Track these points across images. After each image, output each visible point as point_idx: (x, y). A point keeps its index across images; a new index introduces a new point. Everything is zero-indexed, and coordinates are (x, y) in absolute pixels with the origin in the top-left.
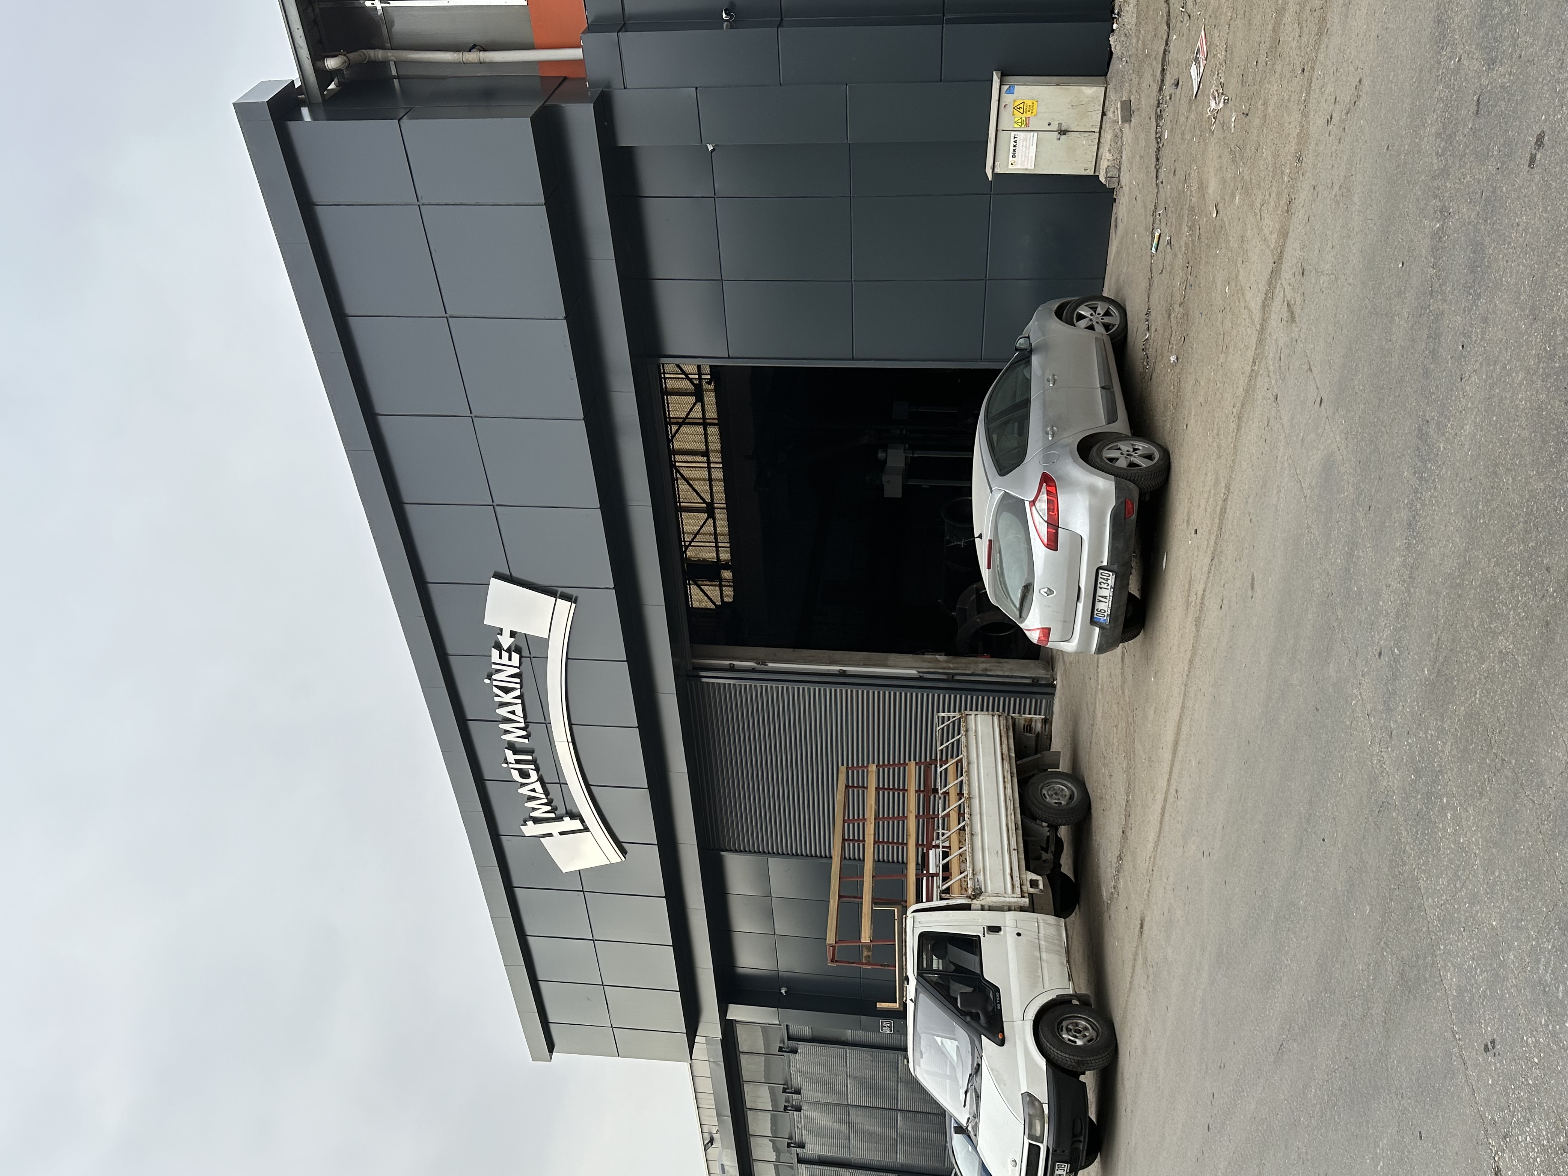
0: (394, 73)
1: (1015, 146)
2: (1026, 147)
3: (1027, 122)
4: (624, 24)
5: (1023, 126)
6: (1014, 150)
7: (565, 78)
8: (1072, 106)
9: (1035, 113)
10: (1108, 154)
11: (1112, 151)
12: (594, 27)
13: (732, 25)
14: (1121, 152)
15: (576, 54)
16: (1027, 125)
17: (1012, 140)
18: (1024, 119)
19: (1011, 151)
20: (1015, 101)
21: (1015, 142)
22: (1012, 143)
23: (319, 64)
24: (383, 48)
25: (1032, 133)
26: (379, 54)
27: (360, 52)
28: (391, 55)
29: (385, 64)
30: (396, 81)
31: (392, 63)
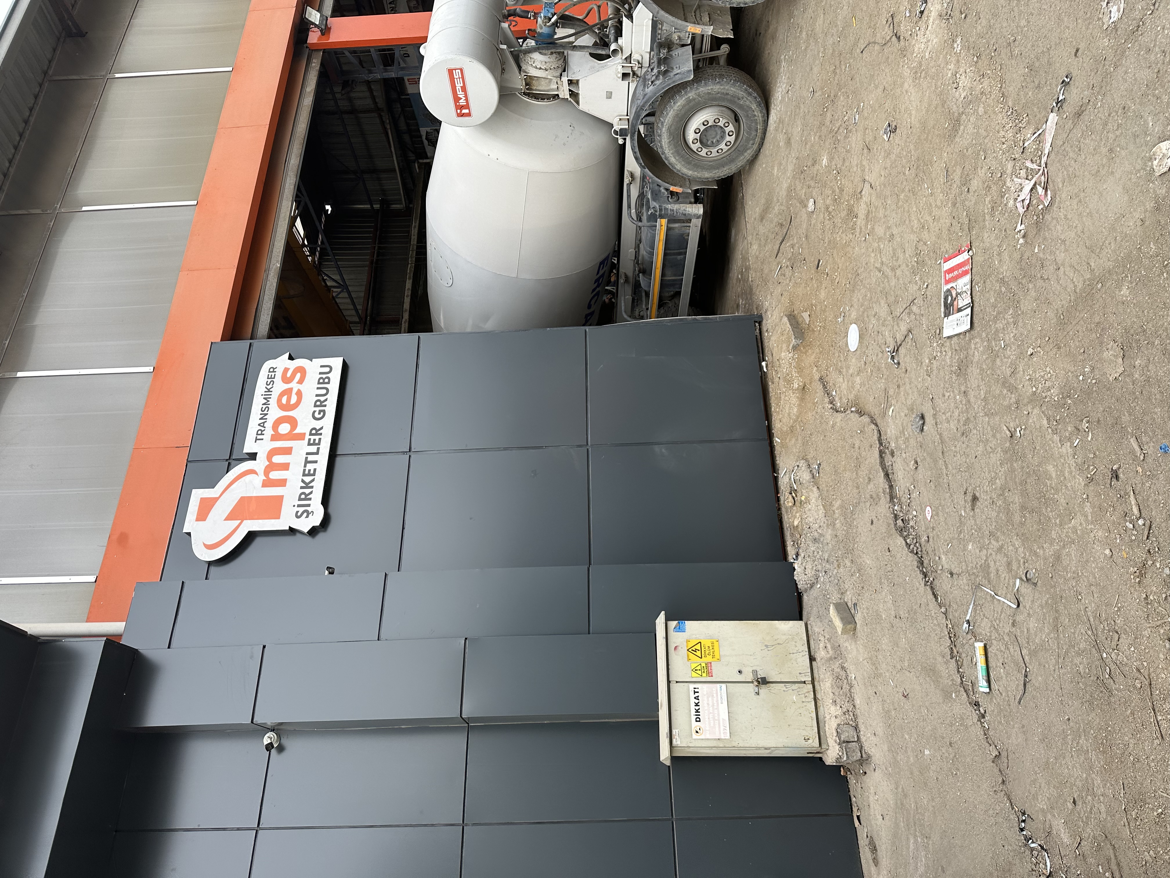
1: (697, 705)
2: (713, 705)
3: (708, 669)
5: (704, 675)
6: (697, 711)
8: (767, 646)
9: (717, 656)
10: (833, 708)
11: (838, 701)
14: (851, 699)
16: (710, 674)
17: (692, 696)
18: (703, 665)
19: (693, 712)
20: (688, 641)
21: (697, 698)
22: (693, 701)
25: (718, 685)
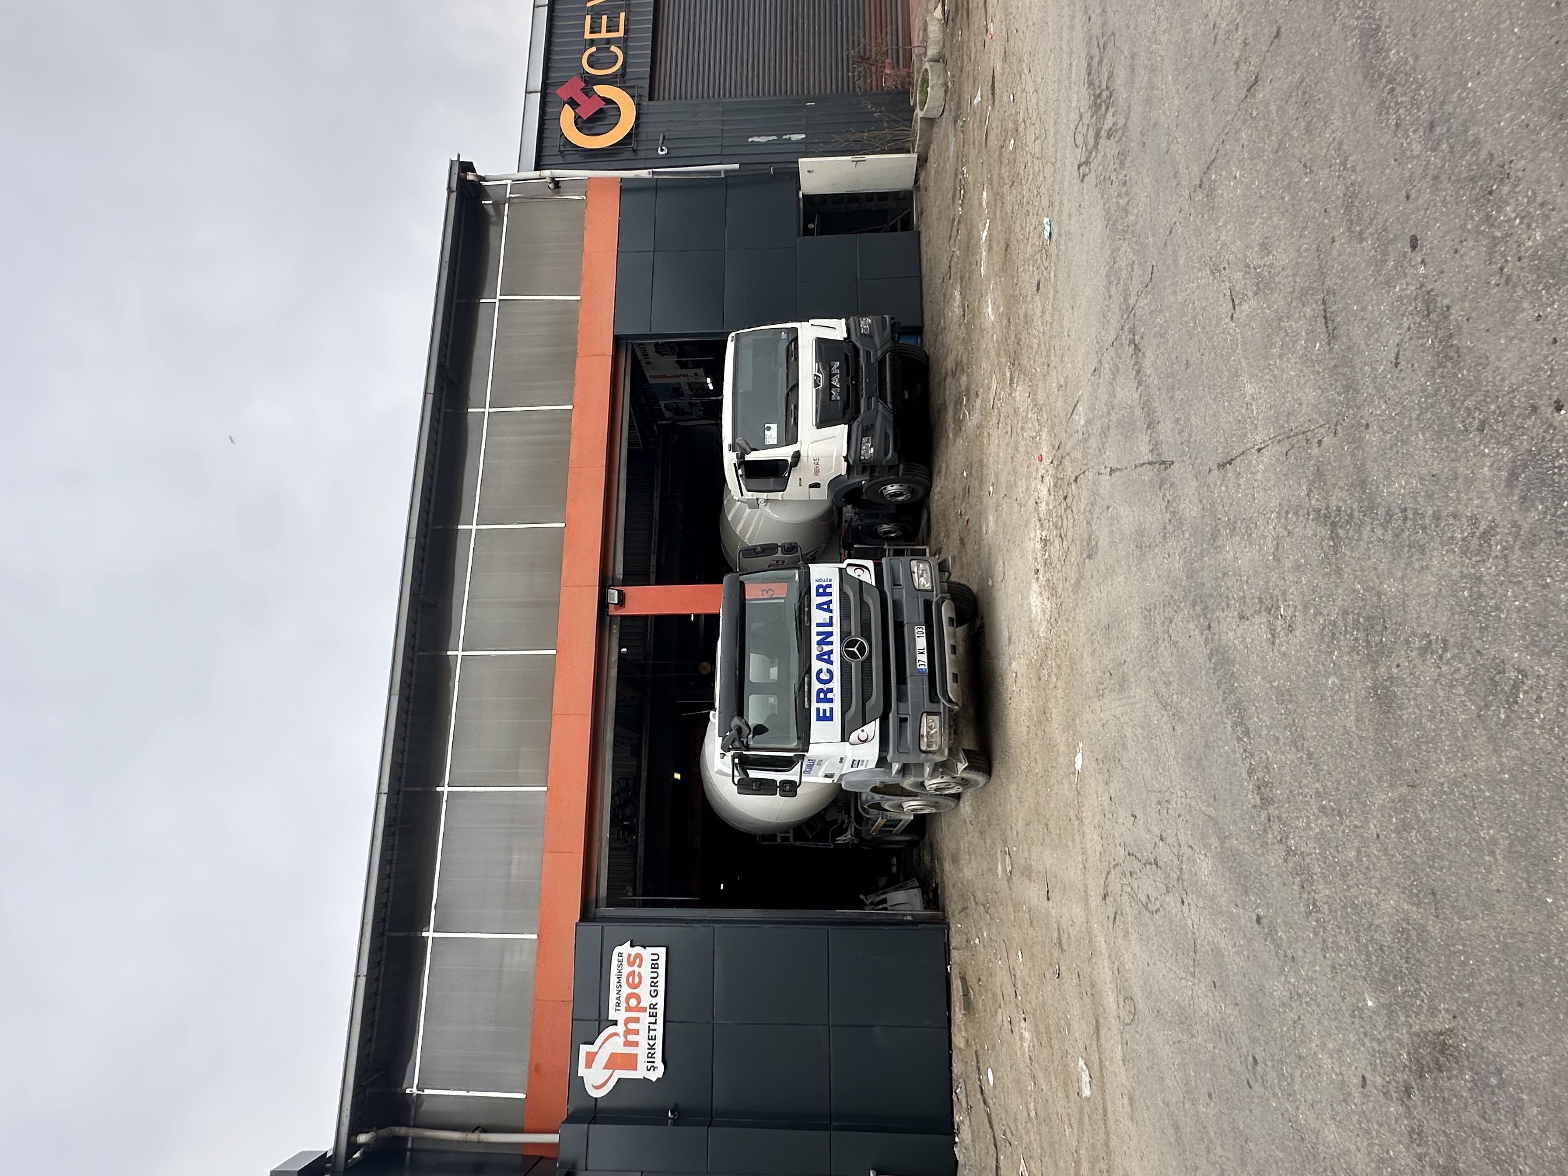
0: (409, 1146)
4: (595, 1117)
7: (541, 1158)
12: (571, 1119)
13: (675, 1123)
15: (554, 1138)
23: (353, 1138)
24: (408, 1126)
26: (402, 1131)
27: (388, 1129)
28: (412, 1132)
29: (405, 1138)
30: (408, 1153)
31: (410, 1139)
